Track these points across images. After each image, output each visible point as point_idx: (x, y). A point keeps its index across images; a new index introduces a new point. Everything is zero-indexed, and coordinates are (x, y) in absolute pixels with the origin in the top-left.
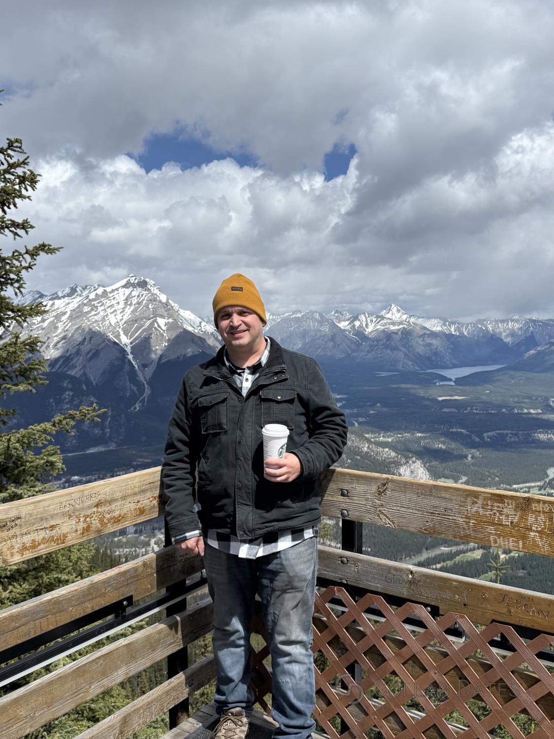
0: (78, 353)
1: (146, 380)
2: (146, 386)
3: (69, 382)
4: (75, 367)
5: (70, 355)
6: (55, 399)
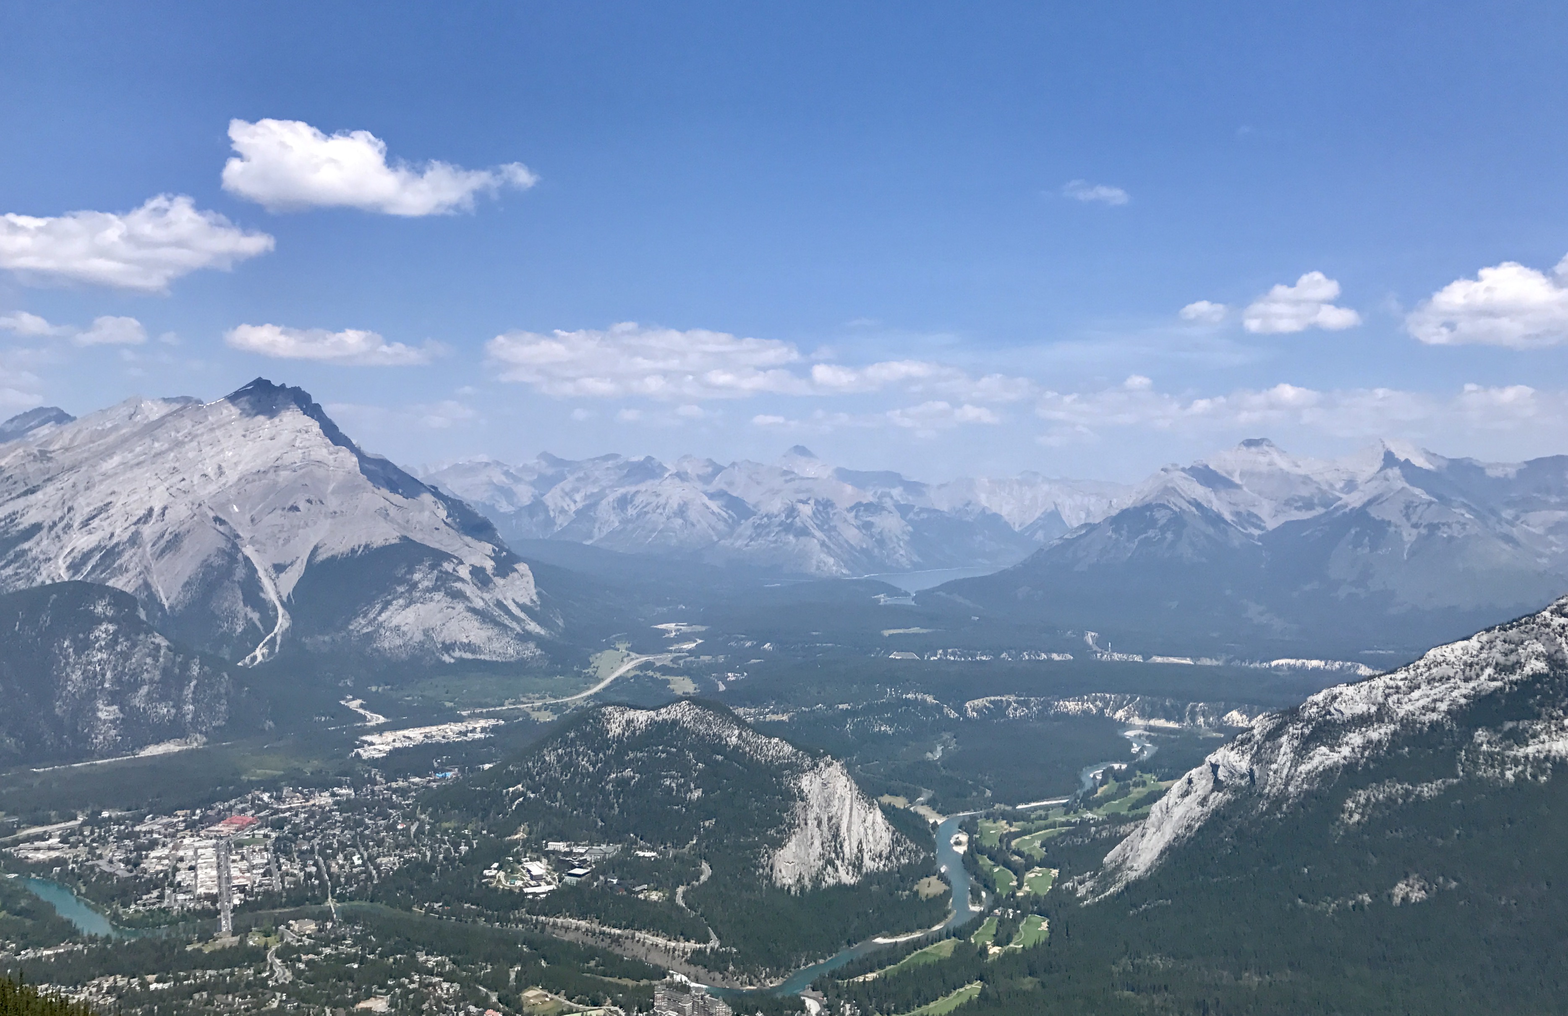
0: (134, 540)
1: (280, 598)
2: (281, 610)
3: (109, 604)
4: (127, 570)
5: (117, 544)
6: (74, 641)
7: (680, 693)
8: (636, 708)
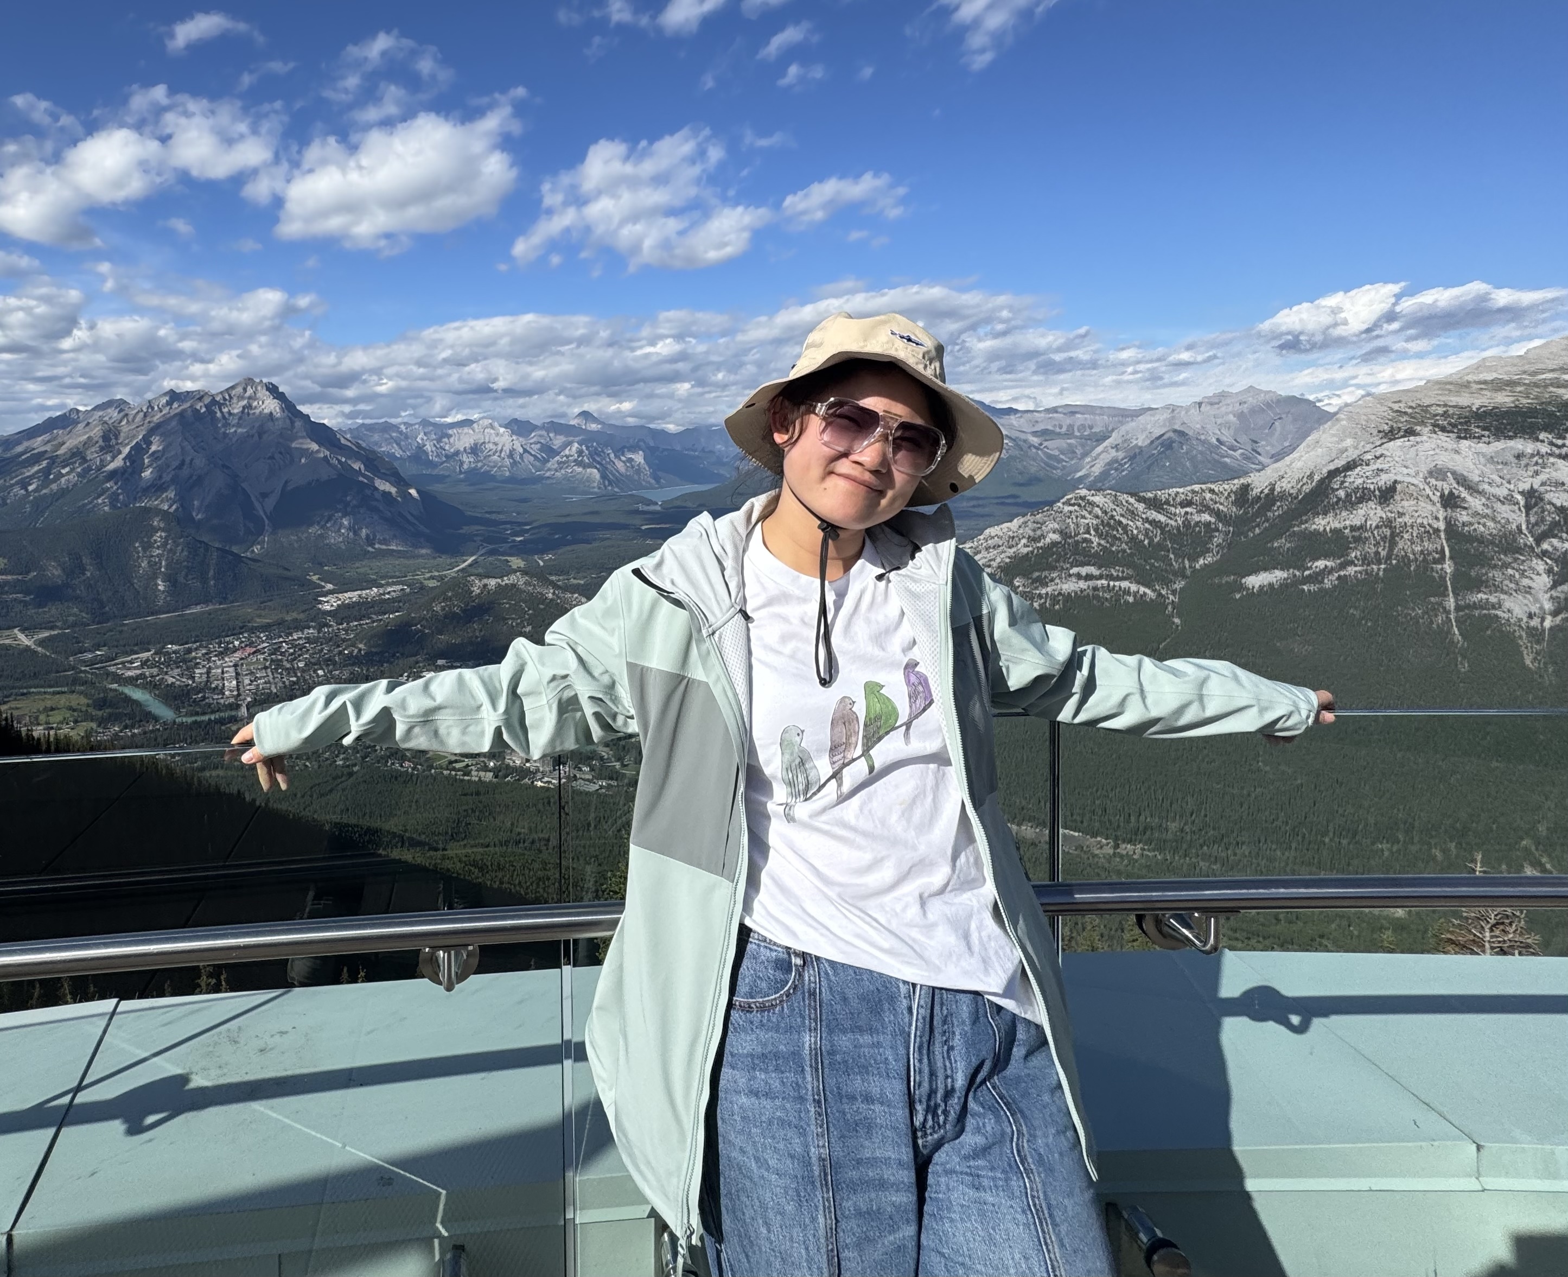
3: (161, 520)
6: (142, 542)
7: (515, 567)
8: (488, 577)
